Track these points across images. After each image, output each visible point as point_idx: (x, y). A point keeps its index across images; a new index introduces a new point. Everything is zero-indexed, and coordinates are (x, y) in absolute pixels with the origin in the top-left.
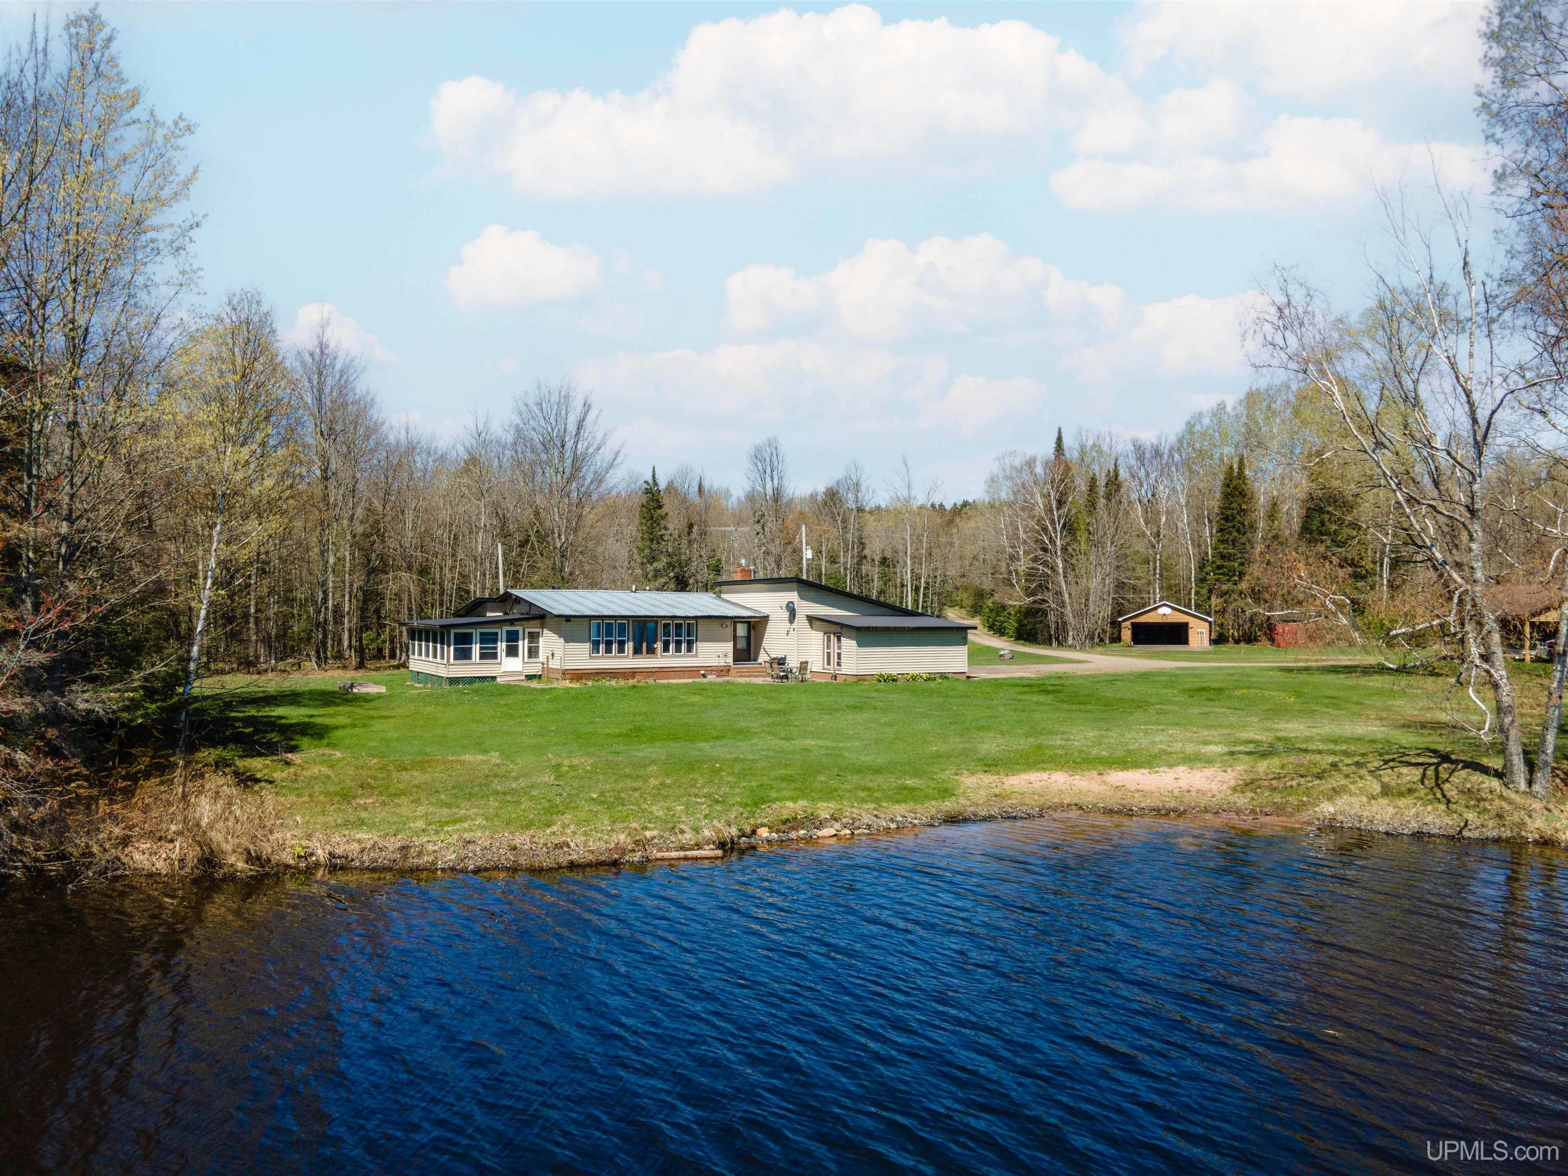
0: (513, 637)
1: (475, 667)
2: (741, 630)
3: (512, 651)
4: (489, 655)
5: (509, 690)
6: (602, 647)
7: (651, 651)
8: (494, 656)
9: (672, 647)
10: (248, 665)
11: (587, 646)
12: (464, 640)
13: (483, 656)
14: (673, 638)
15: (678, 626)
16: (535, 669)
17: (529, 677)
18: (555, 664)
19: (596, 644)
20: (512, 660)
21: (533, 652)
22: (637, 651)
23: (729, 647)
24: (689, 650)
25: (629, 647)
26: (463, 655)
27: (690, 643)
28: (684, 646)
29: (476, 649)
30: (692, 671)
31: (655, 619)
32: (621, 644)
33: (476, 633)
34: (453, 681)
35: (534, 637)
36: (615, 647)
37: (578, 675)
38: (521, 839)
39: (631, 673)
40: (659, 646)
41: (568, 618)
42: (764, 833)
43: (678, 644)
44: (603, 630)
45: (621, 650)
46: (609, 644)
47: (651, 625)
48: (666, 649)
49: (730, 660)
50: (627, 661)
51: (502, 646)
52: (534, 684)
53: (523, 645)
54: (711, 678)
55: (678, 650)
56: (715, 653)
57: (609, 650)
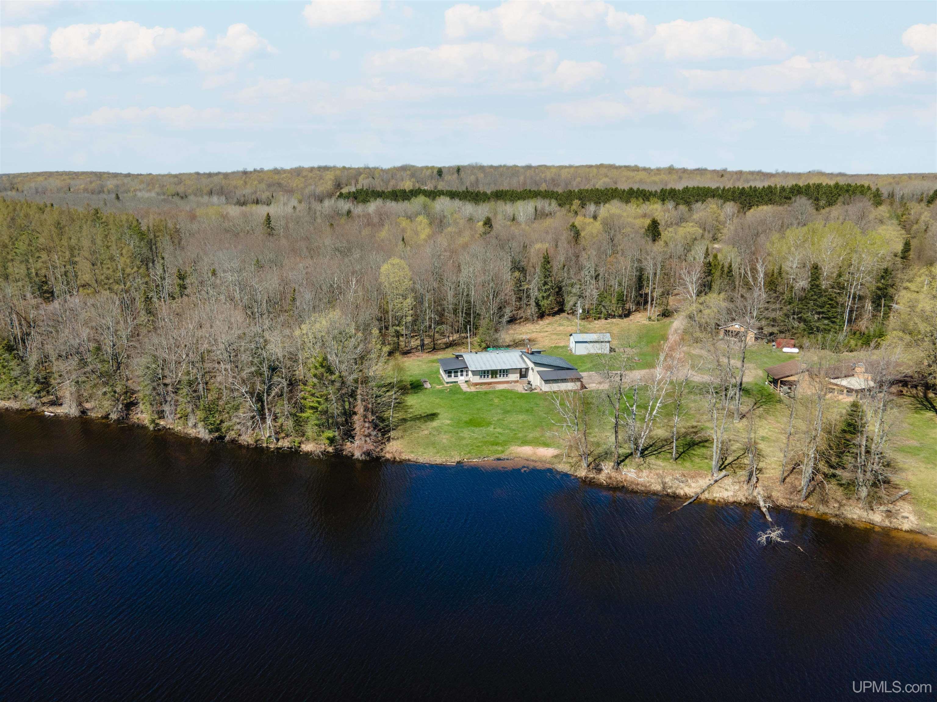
0: (462, 371)
1: (452, 379)
2: (523, 371)
3: (462, 375)
7: (496, 377)
8: (457, 376)
9: (502, 376)
11: (479, 377)
12: (450, 373)
13: (455, 376)
14: (502, 373)
15: (504, 371)
16: (467, 380)
17: (466, 382)
18: (471, 380)
19: (481, 376)
20: (462, 377)
21: (467, 375)
22: (492, 377)
23: (518, 375)
24: (507, 377)
25: (490, 376)
26: (450, 376)
27: (507, 375)
28: (505, 375)
29: (453, 375)
30: (508, 382)
31: (497, 370)
32: (488, 376)
33: (453, 371)
34: (447, 382)
35: (467, 371)
36: (486, 376)
37: (476, 384)
38: (431, 459)
39: (490, 383)
40: (498, 376)
41: (473, 371)
43: (504, 375)
44: (483, 373)
45: (488, 377)
46: (484, 376)
47: (495, 371)
48: (500, 376)
49: (519, 379)
50: (489, 380)
51: (459, 374)
52: (466, 384)
53: (464, 373)
54: (513, 384)
55: (504, 376)
56: (514, 377)
57: (484, 377)
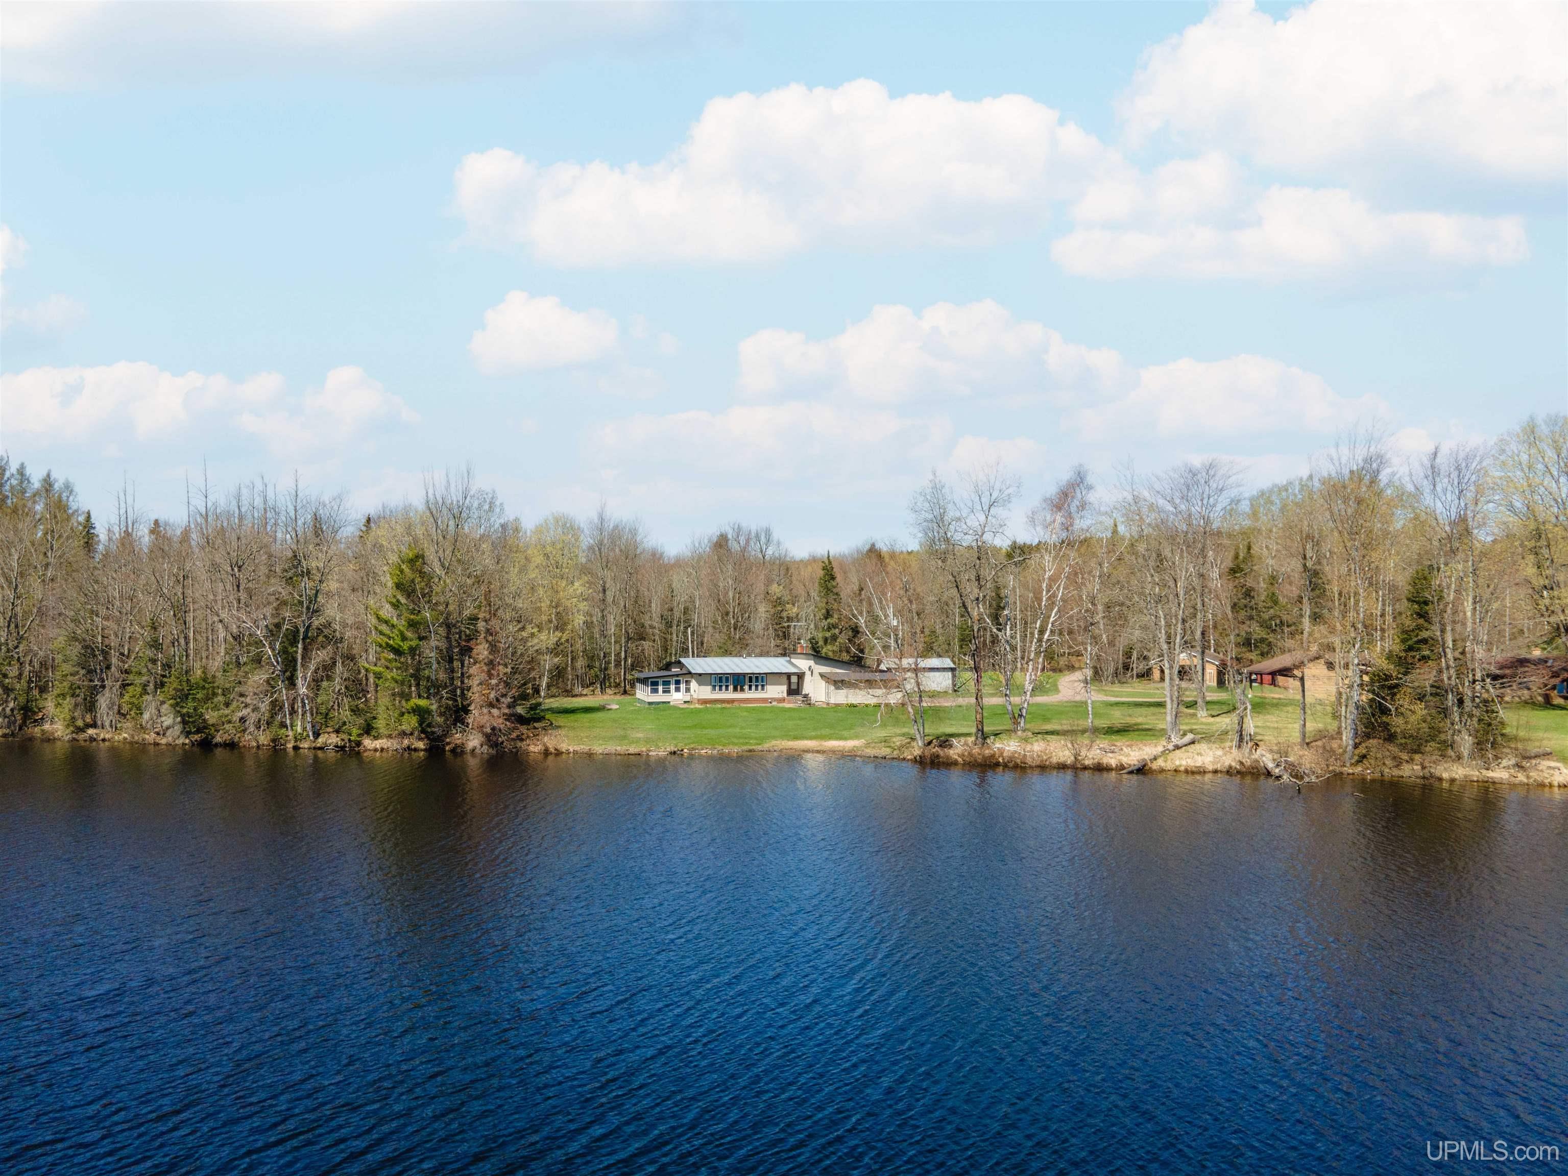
0: (678, 682)
1: (660, 697)
2: (794, 679)
3: (678, 690)
4: (667, 691)
5: (675, 708)
6: (717, 688)
7: (742, 690)
8: (669, 692)
9: (753, 687)
10: (569, 693)
11: (710, 687)
12: (655, 684)
13: (664, 692)
14: (754, 684)
15: (757, 678)
16: (688, 699)
17: (685, 702)
18: (695, 696)
19: (714, 687)
20: (677, 693)
21: (688, 690)
22: (735, 689)
23: (784, 688)
24: (763, 689)
25: (731, 688)
26: (655, 691)
27: (763, 686)
28: (760, 687)
29: (660, 688)
30: (765, 700)
31: (744, 675)
32: (727, 687)
33: (660, 681)
34: (650, 703)
35: (687, 682)
36: (724, 688)
37: (705, 702)
38: (619, 748)
39: (732, 701)
40: (746, 687)
41: (700, 675)
42: (685, 750)
43: (757, 686)
44: (718, 680)
45: (727, 689)
46: (721, 687)
47: (742, 677)
48: (750, 689)
49: (785, 694)
50: (730, 695)
51: (673, 687)
52: (686, 706)
53: (683, 686)
54: (774, 703)
55: (757, 689)
56: (777, 691)
57: (720, 689)
